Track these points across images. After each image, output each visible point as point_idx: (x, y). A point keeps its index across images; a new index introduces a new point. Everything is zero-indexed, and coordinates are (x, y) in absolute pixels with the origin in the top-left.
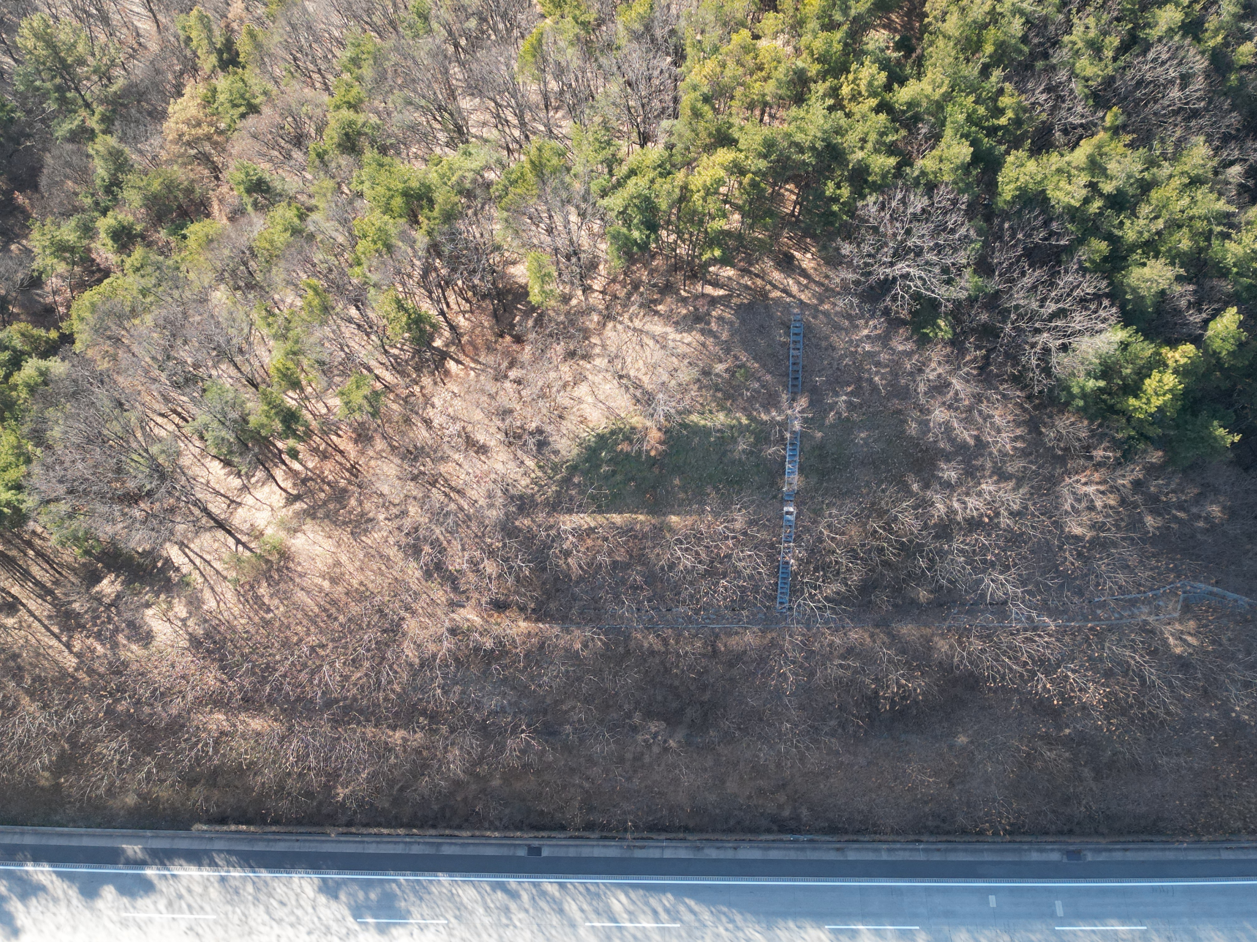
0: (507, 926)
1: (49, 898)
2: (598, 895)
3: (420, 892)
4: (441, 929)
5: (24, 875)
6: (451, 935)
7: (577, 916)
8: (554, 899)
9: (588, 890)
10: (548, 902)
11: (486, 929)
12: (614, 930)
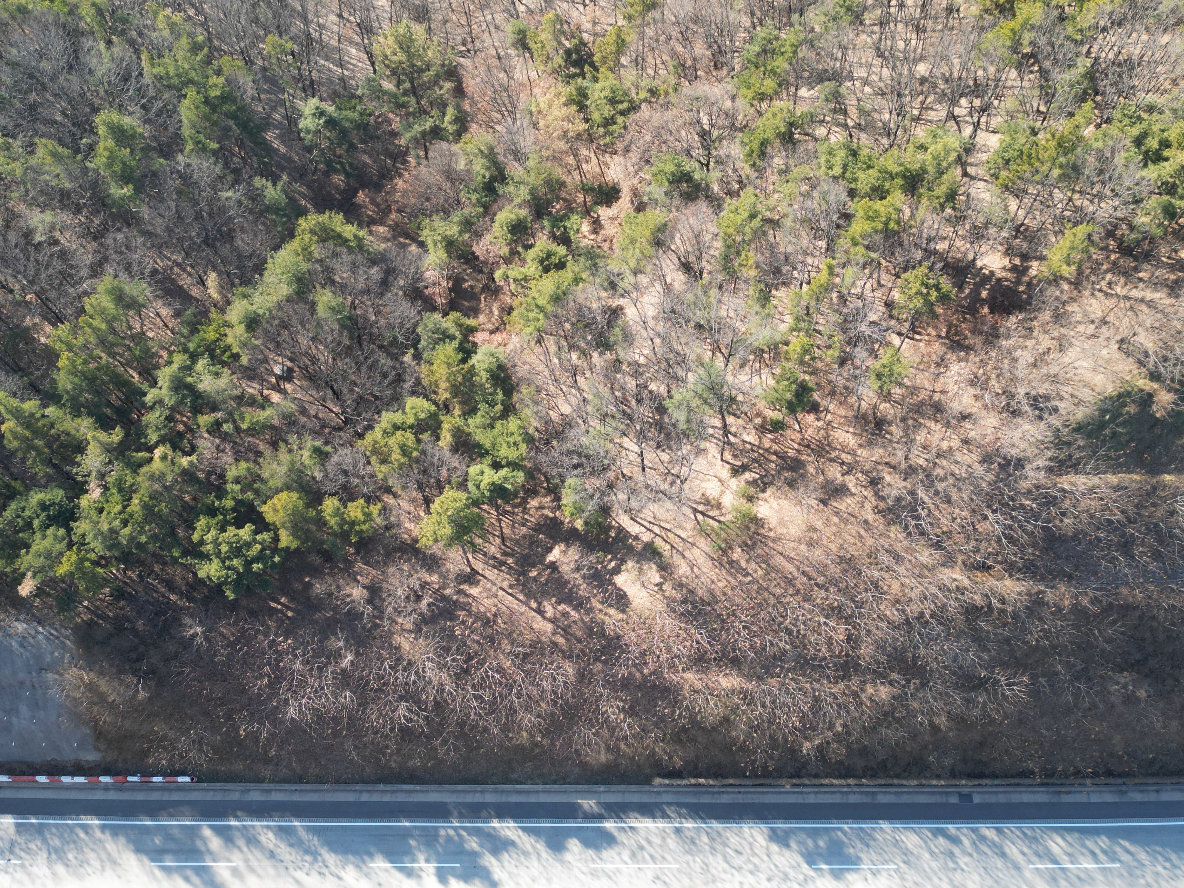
0: (955, 869)
1: (520, 853)
2: (1035, 839)
3: (866, 839)
4: (893, 873)
5: (491, 831)
6: (903, 879)
7: (1020, 859)
8: (993, 842)
9: (1025, 834)
10: (989, 846)
11: (935, 873)
12: (1058, 871)
